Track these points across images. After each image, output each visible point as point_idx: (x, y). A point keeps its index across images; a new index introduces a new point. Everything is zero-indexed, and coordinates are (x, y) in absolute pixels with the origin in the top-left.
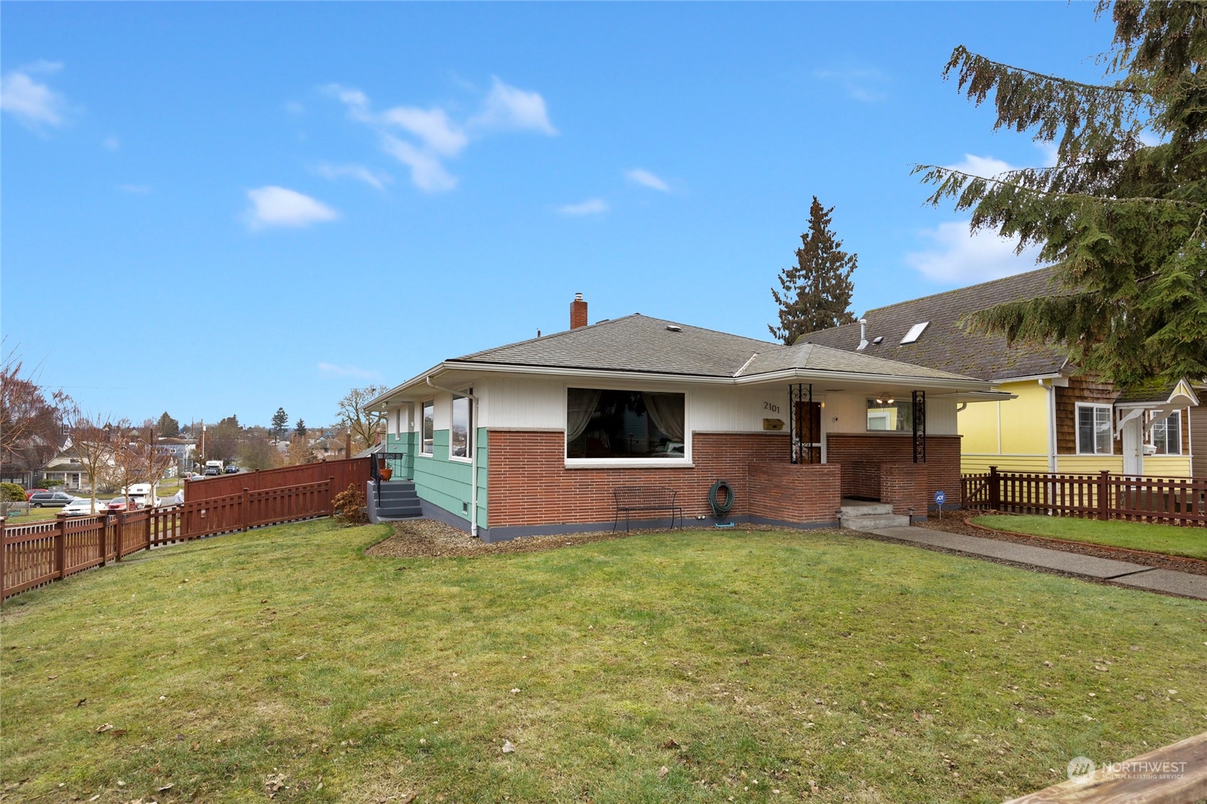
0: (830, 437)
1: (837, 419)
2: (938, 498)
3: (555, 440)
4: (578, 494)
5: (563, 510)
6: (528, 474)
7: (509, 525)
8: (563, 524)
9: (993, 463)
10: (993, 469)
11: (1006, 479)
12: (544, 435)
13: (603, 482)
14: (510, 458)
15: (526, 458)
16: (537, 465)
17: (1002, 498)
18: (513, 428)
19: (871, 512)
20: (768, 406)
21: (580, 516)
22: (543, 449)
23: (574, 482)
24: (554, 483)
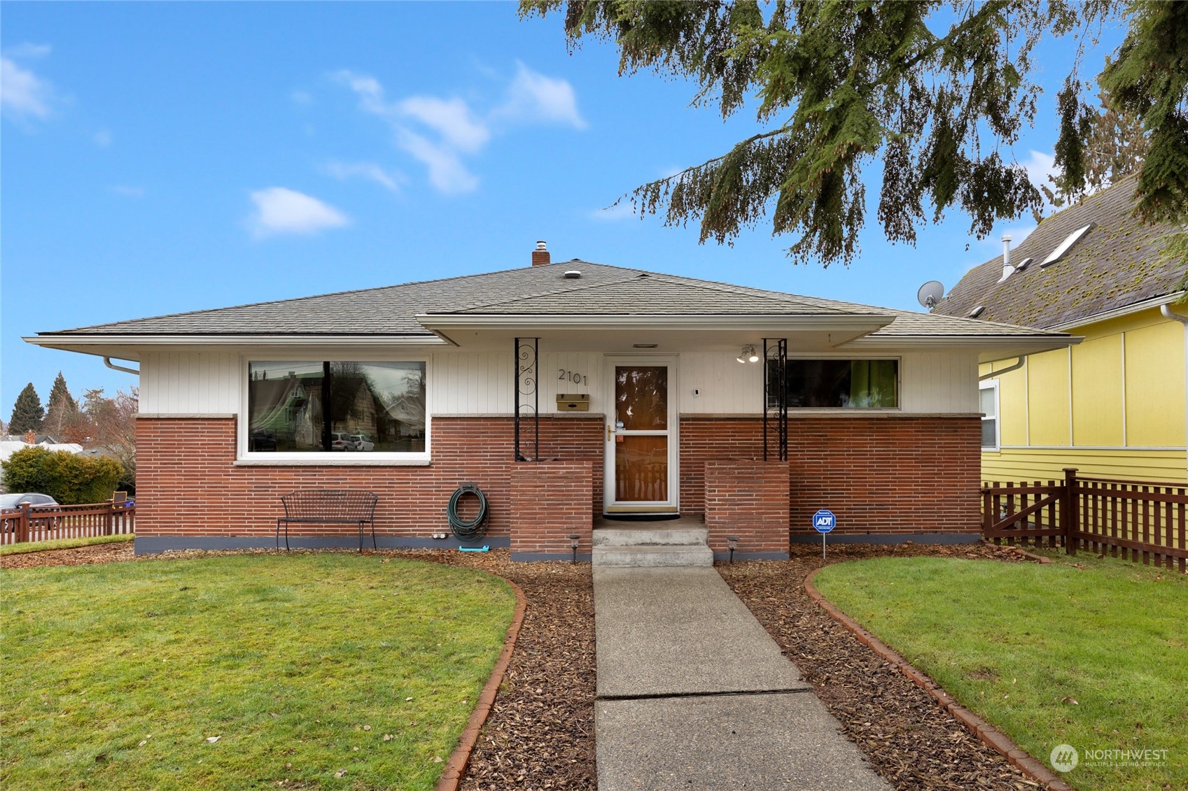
0: (684, 420)
1: (697, 392)
2: (821, 522)
3: (222, 428)
4: (254, 499)
5: (232, 518)
6: (185, 471)
7: (161, 534)
8: (233, 536)
9: (1070, 462)
10: (1070, 473)
11: (1086, 491)
12: (206, 422)
13: (289, 483)
14: (161, 452)
15: (183, 452)
16: (198, 460)
17: (1082, 529)
18: (162, 414)
19: (657, 539)
20: (566, 376)
21: (255, 526)
22: (205, 440)
23: (248, 483)
24: (221, 483)
